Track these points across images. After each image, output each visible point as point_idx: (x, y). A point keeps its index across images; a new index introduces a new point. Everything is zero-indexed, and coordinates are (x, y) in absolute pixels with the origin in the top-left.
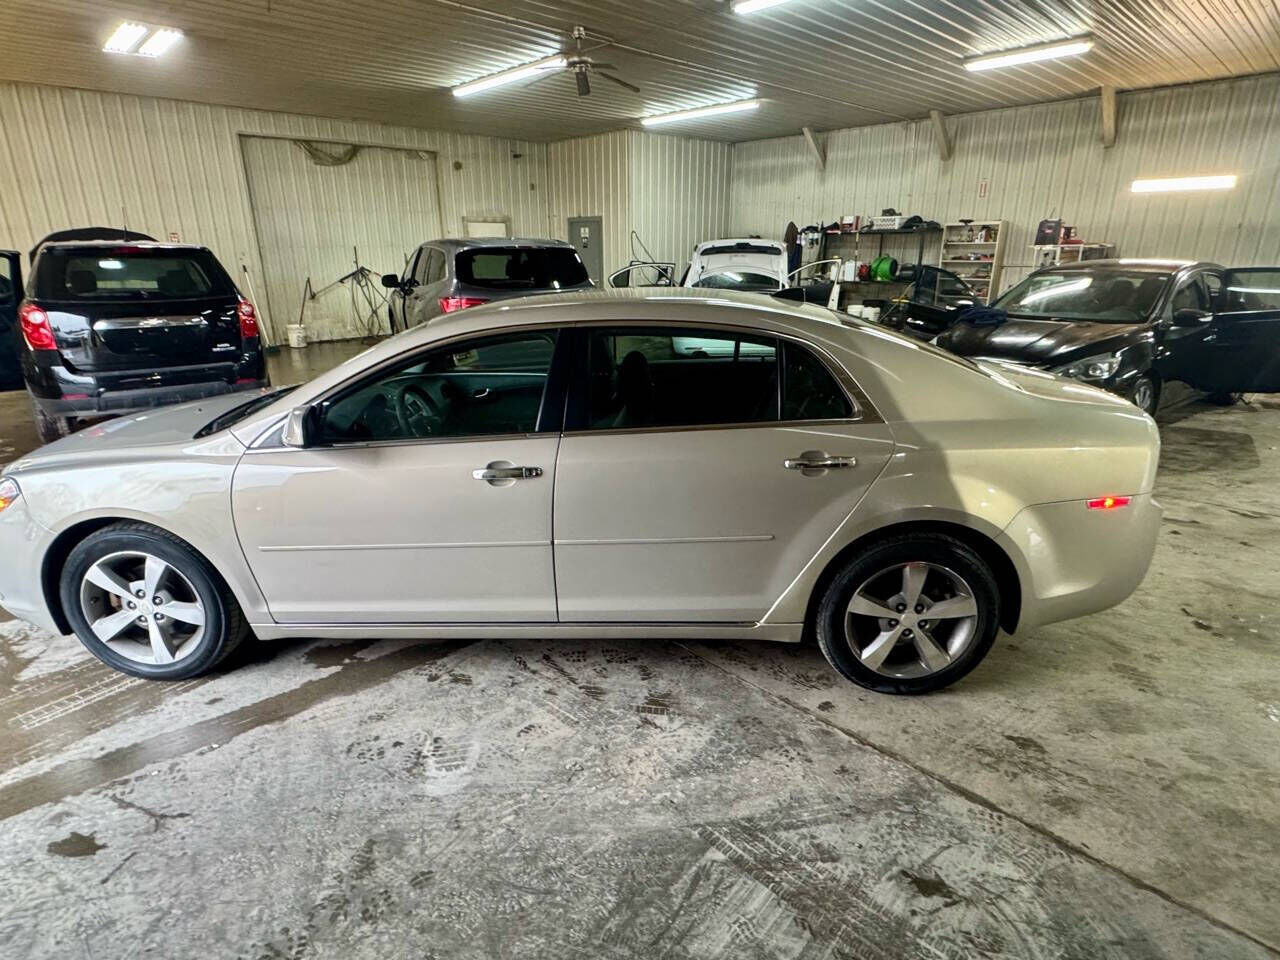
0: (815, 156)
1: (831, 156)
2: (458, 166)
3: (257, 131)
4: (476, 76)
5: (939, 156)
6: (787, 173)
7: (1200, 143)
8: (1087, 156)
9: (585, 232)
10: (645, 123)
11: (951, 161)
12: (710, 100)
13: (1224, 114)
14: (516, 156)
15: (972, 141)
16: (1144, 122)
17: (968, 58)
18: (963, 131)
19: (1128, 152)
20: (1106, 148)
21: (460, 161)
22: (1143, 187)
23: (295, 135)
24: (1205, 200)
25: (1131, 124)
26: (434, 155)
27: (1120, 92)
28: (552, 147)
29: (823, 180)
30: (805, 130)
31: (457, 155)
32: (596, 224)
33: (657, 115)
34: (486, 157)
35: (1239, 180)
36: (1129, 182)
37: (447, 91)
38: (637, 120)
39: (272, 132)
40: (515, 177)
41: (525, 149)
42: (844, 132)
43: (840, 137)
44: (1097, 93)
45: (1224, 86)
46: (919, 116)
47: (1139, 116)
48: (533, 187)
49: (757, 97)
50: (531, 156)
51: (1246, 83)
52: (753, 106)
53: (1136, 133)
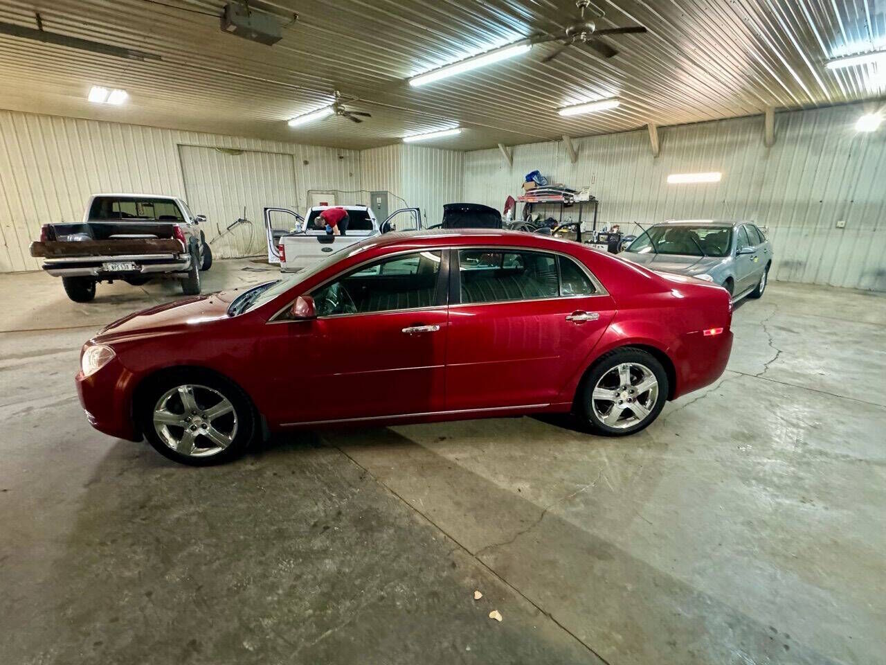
0: (507, 159)
1: (515, 159)
2: (306, 163)
3: (187, 142)
4: (298, 115)
5: (570, 161)
6: (493, 169)
7: (702, 157)
8: (646, 161)
9: (379, 200)
10: (405, 140)
11: (576, 163)
12: (436, 129)
13: (713, 140)
14: (341, 158)
15: (586, 152)
16: (673, 144)
17: (559, 109)
18: (581, 148)
19: (665, 160)
20: (655, 157)
21: (308, 160)
22: (675, 179)
23: (209, 145)
24: (706, 187)
25: (667, 144)
26: (292, 156)
27: (659, 127)
28: (362, 153)
29: (511, 172)
30: (499, 145)
31: (305, 157)
32: (384, 195)
33: (411, 136)
34: (323, 157)
35: (723, 175)
36: (666, 176)
37: (285, 122)
38: (401, 138)
39: (197, 143)
40: (340, 168)
41: (346, 153)
42: (522, 146)
43: (520, 149)
44: (645, 127)
45: (713, 125)
46: (559, 139)
47: (671, 140)
48: (351, 175)
49: (459, 127)
50: (350, 157)
51: (724, 123)
52: (458, 132)
53: (670, 149)
